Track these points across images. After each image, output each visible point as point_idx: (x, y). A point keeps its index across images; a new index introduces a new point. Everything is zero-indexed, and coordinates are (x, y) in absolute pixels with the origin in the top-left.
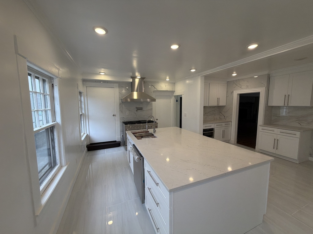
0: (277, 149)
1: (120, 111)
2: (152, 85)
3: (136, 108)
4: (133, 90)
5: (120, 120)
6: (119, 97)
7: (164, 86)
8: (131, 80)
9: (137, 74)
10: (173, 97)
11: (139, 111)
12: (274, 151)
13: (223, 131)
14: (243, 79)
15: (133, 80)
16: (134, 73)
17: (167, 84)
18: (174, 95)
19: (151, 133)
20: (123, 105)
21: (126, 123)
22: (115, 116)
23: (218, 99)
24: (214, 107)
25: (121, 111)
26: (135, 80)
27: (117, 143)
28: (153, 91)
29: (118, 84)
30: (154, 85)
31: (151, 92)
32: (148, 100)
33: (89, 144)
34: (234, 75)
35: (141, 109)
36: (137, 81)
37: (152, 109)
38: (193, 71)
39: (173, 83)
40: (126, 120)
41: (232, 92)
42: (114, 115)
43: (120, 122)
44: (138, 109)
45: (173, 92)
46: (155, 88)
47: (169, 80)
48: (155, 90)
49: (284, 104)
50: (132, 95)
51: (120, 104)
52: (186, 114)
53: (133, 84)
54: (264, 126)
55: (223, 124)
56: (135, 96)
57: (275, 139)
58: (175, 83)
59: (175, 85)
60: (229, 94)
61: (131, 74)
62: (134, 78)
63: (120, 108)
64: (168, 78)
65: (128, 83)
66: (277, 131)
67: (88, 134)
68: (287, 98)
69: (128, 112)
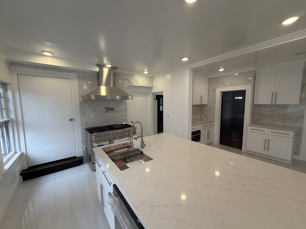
0: (268, 150)
1: (81, 113)
2: (126, 79)
3: (105, 108)
4: (99, 84)
5: (82, 125)
6: (79, 93)
7: (140, 81)
8: (97, 69)
9: (105, 61)
10: (151, 94)
11: (109, 112)
12: (264, 152)
13: (208, 132)
14: (226, 76)
15: (100, 69)
16: (101, 59)
17: (144, 79)
18: (152, 92)
19: (138, 149)
20: (86, 105)
21: (91, 130)
22: (73, 121)
23: (202, 97)
24: (196, 106)
25: (83, 113)
26: (103, 70)
27: (77, 159)
28: (128, 86)
29: (77, 74)
30: (128, 79)
31: (125, 88)
32: (118, 97)
33: (27, 168)
34: (221, 70)
35: (113, 110)
36: (106, 71)
37: (126, 109)
38: (185, 59)
39: (151, 78)
40: (91, 126)
41: (215, 90)
42: (71, 120)
43: (82, 128)
44: (107, 110)
45: (150, 88)
46: (130, 82)
47: (147, 72)
48: (130, 85)
49: (272, 103)
50: (98, 90)
51: (81, 103)
52: (169, 115)
53: (99, 75)
54: (251, 125)
55: (208, 124)
56: (103, 91)
57: (266, 140)
58: (152, 78)
59: (153, 80)
60: (211, 92)
61: (97, 61)
62: (101, 66)
63: (80, 109)
64: (146, 70)
65: (93, 73)
66: (268, 131)
67: (25, 152)
68: (275, 96)
69: (94, 114)
